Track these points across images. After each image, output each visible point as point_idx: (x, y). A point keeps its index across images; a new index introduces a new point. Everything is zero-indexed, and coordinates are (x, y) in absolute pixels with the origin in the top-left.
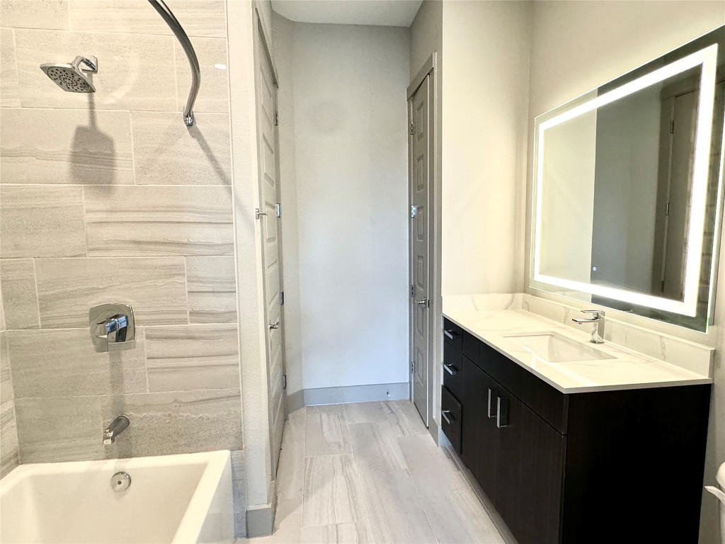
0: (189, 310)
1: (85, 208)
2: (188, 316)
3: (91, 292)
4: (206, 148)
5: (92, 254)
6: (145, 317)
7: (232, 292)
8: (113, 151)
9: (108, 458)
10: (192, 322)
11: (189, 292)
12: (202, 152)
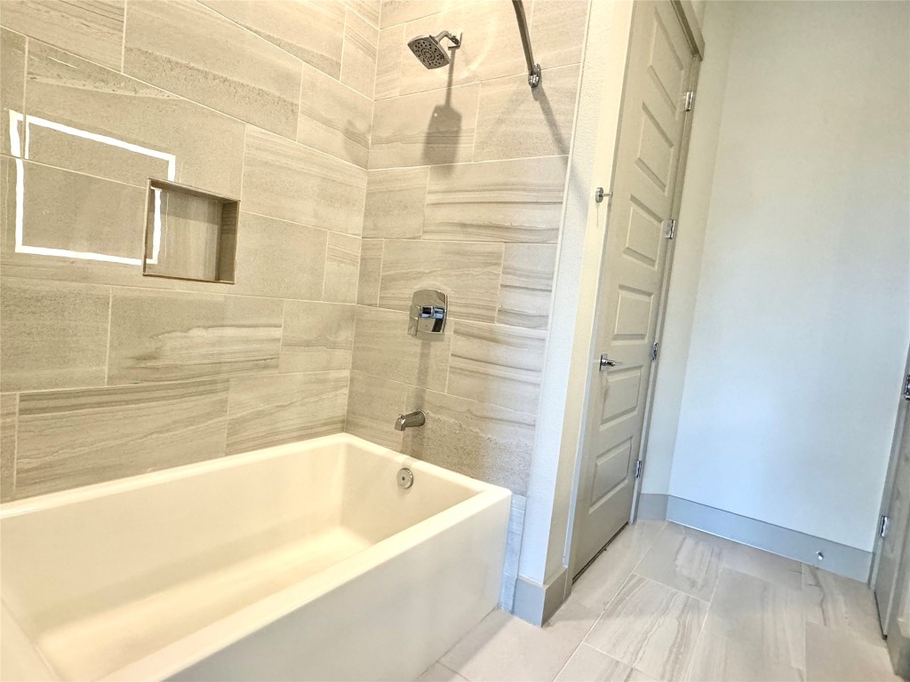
0: (498, 307)
1: (428, 189)
2: (496, 314)
3: (420, 275)
4: (547, 111)
5: (427, 236)
6: (458, 309)
7: (547, 291)
8: (459, 127)
9: (402, 452)
10: (499, 321)
11: (502, 285)
12: (542, 117)
